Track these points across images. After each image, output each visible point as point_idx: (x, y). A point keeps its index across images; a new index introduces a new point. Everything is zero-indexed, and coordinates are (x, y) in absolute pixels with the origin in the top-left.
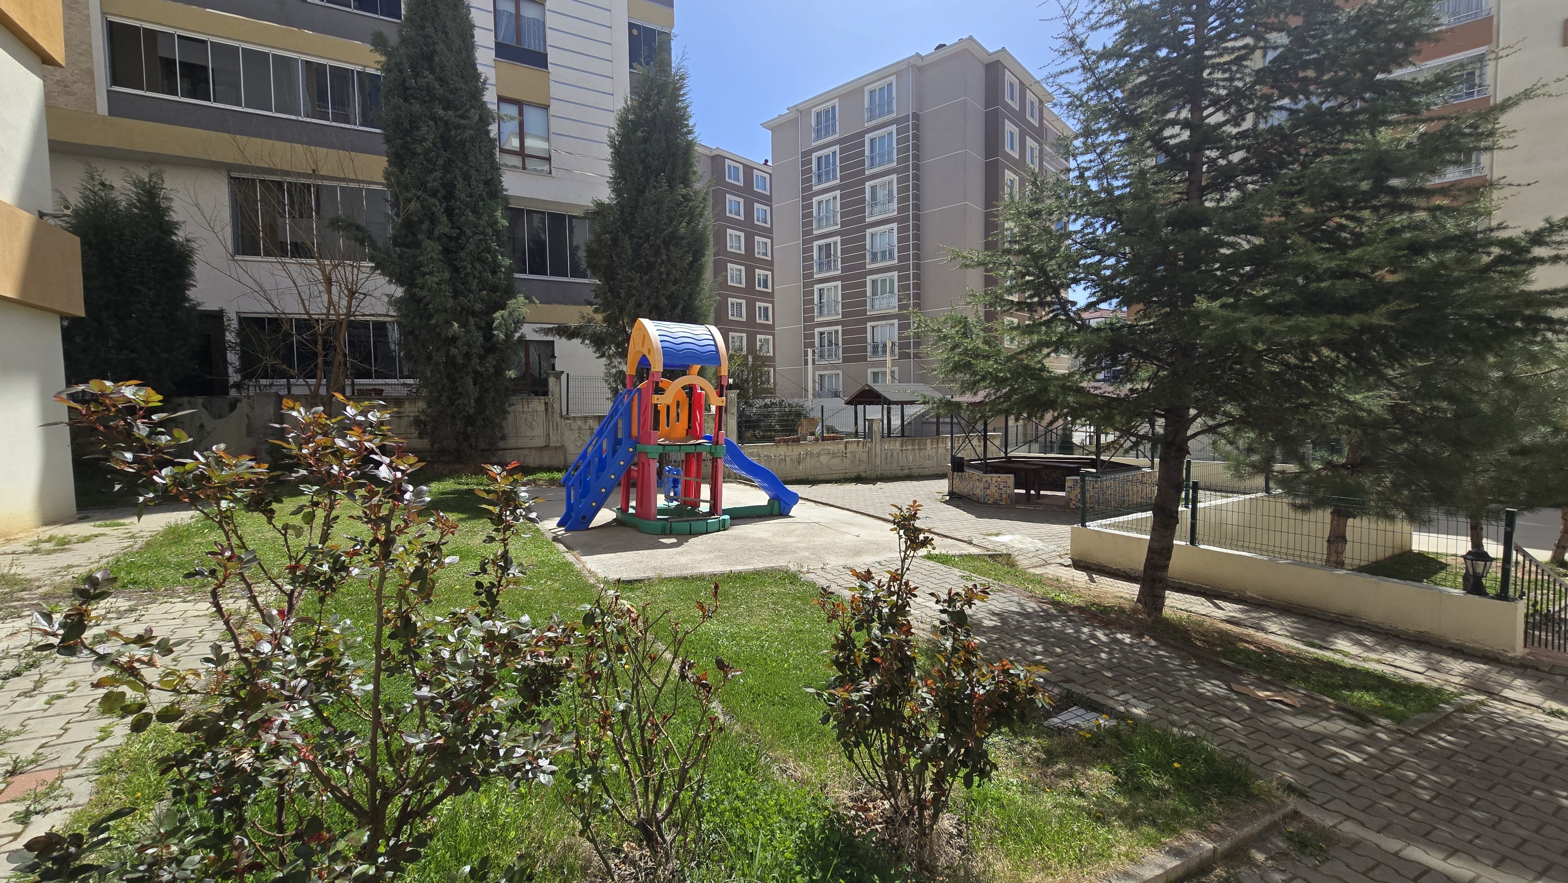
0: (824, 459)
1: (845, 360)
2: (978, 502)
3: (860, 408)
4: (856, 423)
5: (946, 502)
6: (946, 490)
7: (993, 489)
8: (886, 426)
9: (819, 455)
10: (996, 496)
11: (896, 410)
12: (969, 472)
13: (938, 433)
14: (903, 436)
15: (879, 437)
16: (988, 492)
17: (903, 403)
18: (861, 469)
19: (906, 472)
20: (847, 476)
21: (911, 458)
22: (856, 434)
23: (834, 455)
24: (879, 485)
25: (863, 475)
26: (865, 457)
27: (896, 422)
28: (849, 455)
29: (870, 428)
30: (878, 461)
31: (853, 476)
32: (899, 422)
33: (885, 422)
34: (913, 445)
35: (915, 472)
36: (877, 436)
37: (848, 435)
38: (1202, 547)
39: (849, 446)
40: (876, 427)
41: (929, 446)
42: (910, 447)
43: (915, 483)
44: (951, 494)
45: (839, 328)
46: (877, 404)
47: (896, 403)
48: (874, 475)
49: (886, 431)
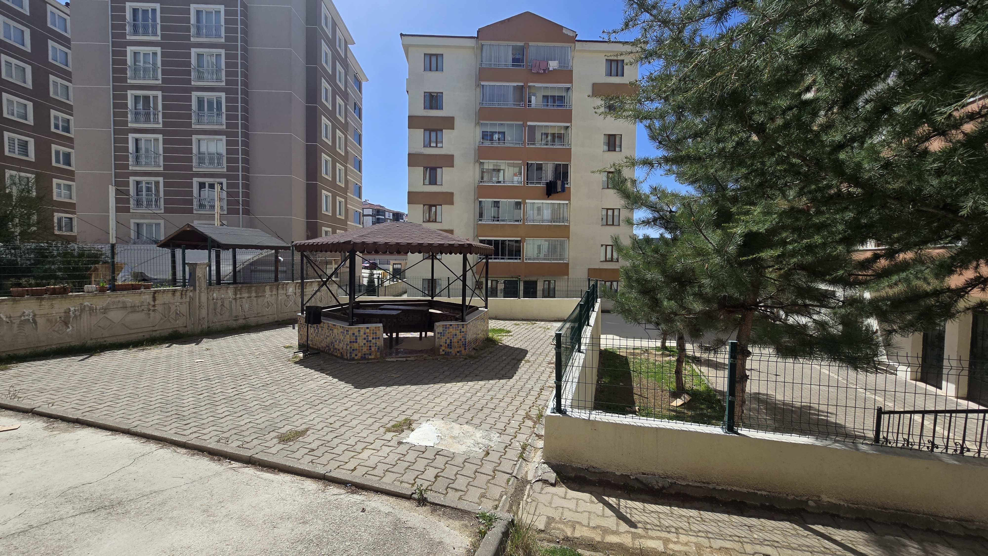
0: (116, 316)
1: (167, 210)
2: (342, 357)
3: (179, 252)
4: (174, 268)
5: (300, 362)
6: (295, 342)
7: (361, 342)
8: (214, 272)
9: (105, 310)
10: (365, 349)
11: (226, 255)
12: (327, 322)
13: (276, 279)
14: (235, 282)
15: (204, 284)
16: (356, 346)
17: (234, 247)
18: (179, 324)
19: (241, 322)
20: (157, 334)
21: (246, 306)
22: (174, 281)
23: (134, 309)
24: (206, 343)
25: (182, 330)
26: (184, 309)
27: (227, 269)
28: (159, 308)
29: (193, 274)
30: (204, 312)
31: (166, 333)
32: (231, 268)
33: (214, 268)
34: (250, 292)
35: (253, 321)
36: (202, 283)
37: (162, 283)
38: (744, 431)
39: (159, 297)
40: (199, 273)
41: (268, 293)
42: (246, 295)
43: (253, 336)
44: (303, 347)
45: (161, 179)
46: (203, 248)
47: (226, 247)
48: (198, 329)
49: (214, 278)
